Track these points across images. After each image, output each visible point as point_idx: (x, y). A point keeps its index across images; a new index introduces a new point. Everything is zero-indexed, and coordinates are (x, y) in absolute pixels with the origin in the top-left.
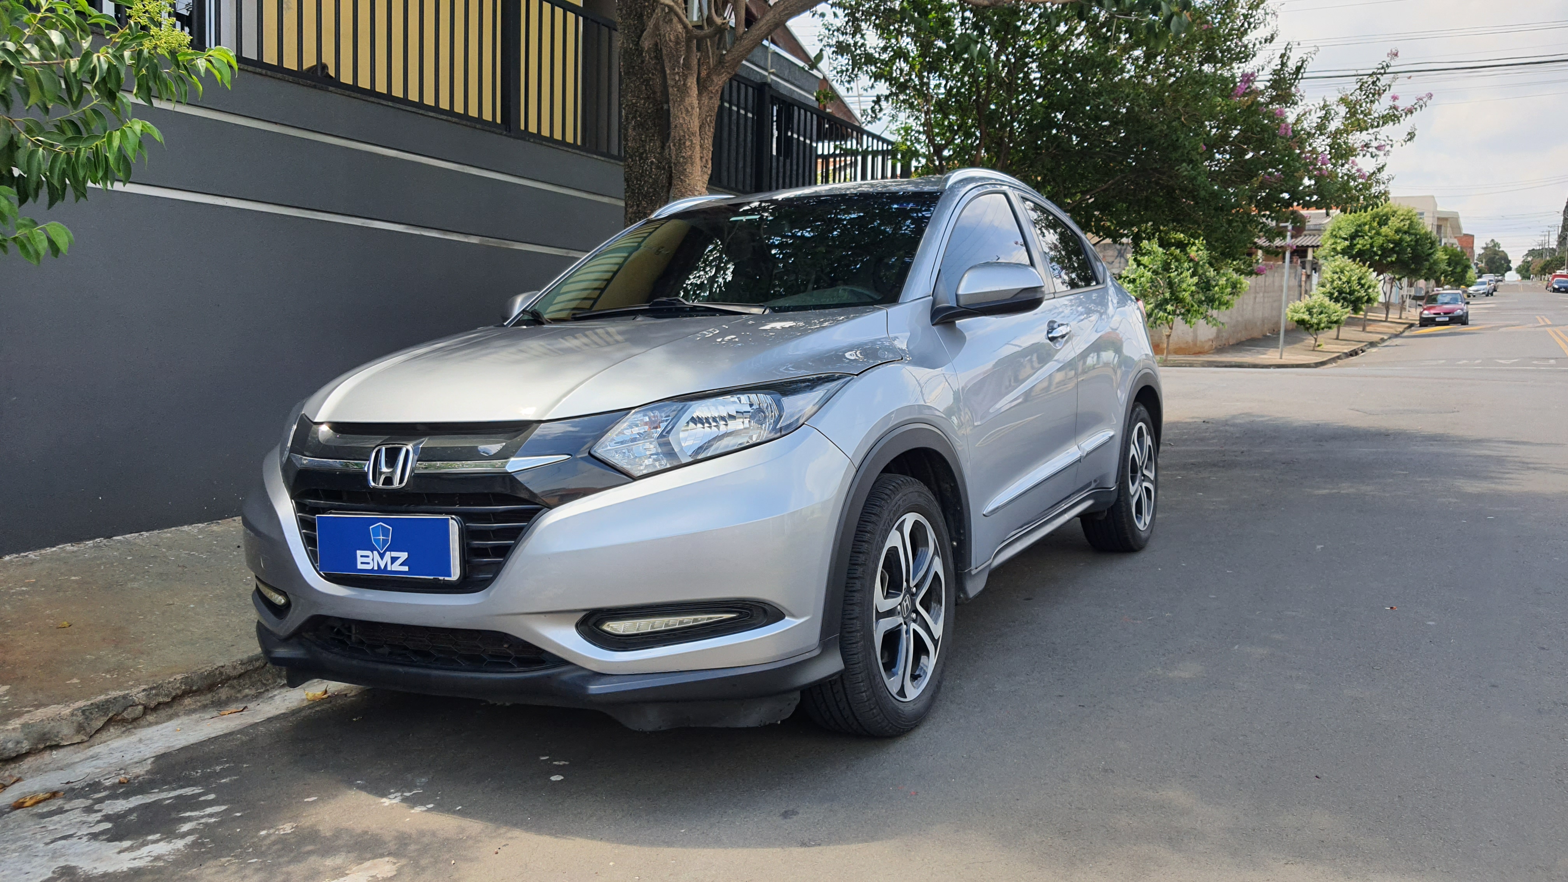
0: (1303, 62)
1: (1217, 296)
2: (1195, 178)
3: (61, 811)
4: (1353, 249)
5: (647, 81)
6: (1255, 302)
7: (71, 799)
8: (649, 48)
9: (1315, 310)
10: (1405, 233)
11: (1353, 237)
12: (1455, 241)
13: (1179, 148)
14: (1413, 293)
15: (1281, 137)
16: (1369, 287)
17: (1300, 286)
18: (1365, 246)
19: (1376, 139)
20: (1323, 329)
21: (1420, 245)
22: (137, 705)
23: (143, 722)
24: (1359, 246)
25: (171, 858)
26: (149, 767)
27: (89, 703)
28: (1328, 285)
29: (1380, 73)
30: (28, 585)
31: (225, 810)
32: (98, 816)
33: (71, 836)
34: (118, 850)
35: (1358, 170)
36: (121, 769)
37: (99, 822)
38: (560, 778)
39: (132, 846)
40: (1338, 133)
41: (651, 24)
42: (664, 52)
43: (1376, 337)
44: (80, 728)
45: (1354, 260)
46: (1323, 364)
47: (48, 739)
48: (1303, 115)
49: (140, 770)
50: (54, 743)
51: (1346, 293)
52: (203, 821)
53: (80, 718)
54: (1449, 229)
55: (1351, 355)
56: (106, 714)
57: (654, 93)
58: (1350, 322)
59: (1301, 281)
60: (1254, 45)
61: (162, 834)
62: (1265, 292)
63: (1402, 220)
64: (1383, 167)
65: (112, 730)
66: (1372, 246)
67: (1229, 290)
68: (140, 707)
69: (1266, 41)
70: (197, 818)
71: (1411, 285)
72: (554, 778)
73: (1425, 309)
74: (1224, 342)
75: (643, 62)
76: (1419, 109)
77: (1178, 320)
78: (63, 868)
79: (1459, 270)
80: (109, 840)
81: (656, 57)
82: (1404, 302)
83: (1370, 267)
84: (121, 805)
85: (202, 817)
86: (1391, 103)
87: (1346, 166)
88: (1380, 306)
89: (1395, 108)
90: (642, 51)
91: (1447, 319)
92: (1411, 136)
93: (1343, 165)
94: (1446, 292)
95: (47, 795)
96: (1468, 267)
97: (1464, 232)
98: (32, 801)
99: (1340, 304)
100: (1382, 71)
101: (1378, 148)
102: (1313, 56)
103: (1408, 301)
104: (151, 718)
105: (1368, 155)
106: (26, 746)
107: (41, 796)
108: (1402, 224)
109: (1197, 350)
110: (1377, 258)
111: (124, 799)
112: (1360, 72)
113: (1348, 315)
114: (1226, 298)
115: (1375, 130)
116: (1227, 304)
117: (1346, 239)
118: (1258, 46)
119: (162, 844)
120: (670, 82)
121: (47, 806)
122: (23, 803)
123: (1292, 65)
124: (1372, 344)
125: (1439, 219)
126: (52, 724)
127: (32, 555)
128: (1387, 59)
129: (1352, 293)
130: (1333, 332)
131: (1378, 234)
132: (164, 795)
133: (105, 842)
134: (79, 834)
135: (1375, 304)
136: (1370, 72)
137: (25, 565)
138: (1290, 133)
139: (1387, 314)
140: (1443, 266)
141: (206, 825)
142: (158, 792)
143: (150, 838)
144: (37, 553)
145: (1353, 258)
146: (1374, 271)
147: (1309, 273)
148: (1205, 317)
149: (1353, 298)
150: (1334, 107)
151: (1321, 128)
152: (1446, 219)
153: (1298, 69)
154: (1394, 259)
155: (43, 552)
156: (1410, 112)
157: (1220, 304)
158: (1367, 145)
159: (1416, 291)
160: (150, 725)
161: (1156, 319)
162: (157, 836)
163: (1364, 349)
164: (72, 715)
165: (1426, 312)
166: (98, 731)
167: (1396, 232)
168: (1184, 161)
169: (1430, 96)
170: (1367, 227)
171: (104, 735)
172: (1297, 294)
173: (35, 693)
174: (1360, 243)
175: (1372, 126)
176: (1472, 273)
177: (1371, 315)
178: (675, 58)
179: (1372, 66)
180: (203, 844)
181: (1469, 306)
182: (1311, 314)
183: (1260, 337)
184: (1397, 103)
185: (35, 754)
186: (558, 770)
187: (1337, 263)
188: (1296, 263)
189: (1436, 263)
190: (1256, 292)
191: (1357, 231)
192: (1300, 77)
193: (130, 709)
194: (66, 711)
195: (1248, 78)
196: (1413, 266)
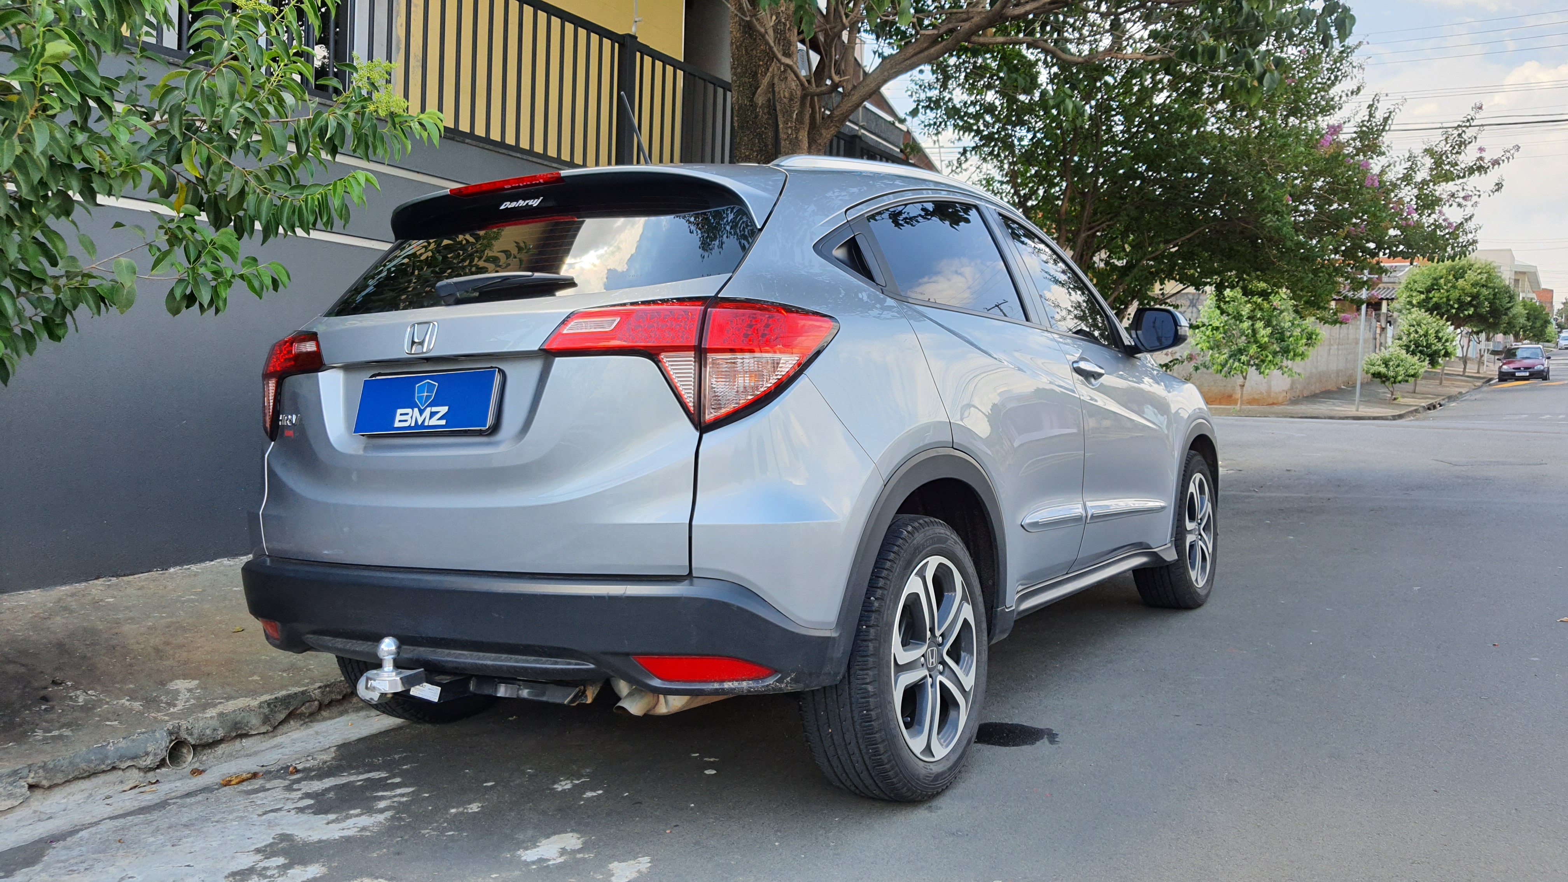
0: (1390, 112)
1: (1291, 347)
2: (1281, 229)
3: (263, 789)
4: (1428, 303)
5: (760, 135)
6: (1329, 354)
7: (270, 780)
8: (763, 104)
9: (1391, 363)
10: (1483, 286)
11: (1429, 290)
12: (1534, 296)
13: (1264, 199)
14: (1491, 348)
15: (1367, 188)
16: (1447, 341)
17: (1375, 339)
18: (1441, 298)
19: (1463, 189)
20: (1400, 382)
21: (1499, 299)
22: (314, 701)
23: (319, 717)
24: (1435, 300)
25: (376, 829)
26: (334, 755)
27: (273, 697)
28: (1404, 338)
29: (1465, 126)
30: (196, 594)
31: (413, 792)
32: (299, 794)
33: (279, 809)
34: (326, 822)
35: (1444, 220)
36: (308, 756)
37: (301, 798)
38: (714, 772)
39: (337, 819)
40: (1424, 182)
41: (765, 82)
42: (778, 108)
43: (1454, 391)
44: (266, 720)
45: (1431, 314)
46: (1400, 417)
47: (240, 728)
48: (1388, 167)
49: (326, 757)
50: (244, 732)
51: (1423, 346)
52: (396, 799)
53: (266, 710)
54: (1527, 283)
55: (1429, 409)
56: (288, 708)
57: (766, 146)
58: (1428, 376)
59: (1375, 333)
60: (1341, 97)
61: (362, 809)
62: (1339, 344)
63: (1479, 274)
64: (1470, 218)
65: (292, 722)
66: (1448, 300)
67: (1304, 341)
68: (316, 703)
69: (1352, 93)
70: (390, 798)
71: (1488, 339)
72: (708, 772)
73: (1504, 364)
74: (1298, 393)
75: (756, 117)
76: (1506, 160)
77: (1252, 371)
78: (281, 835)
79: (1538, 324)
80: (315, 813)
81: (769, 113)
82: (1482, 356)
83: (1447, 320)
84: (317, 786)
85: (395, 796)
86: (1478, 155)
87: (1433, 216)
88: (1457, 360)
89: (1481, 158)
90: (756, 107)
91: (1527, 374)
92: (1499, 186)
93: (1429, 215)
94: (1526, 348)
95: (249, 775)
96: (1547, 322)
97: (1543, 286)
98: (237, 781)
99: (1417, 358)
100: (1468, 124)
101: (1465, 198)
102: (1400, 107)
103: (1486, 356)
104: (325, 714)
105: (1455, 205)
106: (221, 733)
107: (245, 776)
108: (1479, 277)
109: (1271, 401)
110: (1454, 311)
111: (318, 780)
112: (1445, 125)
113: (1426, 369)
114: (1301, 349)
115: (1461, 181)
116: (1302, 355)
117: (1422, 293)
118: (1344, 98)
119: (363, 817)
120: (782, 136)
121: (250, 785)
122: (230, 781)
123: (1379, 116)
124: (1451, 398)
125: (1516, 272)
126: (243, 714)
127: (193, 568)
128: (1472, 113)
129: (1429, 346)
130: (1409, 386)
131: (1454, 287)
132: (353, 778)
133: (312, 815)
134: (286, 807)
135: (1453, 358)
136: (1456, 125)
137: (189, 576)
138: (1377, 184)
139: (1465, 368)
140: (1522, 321)
141: (400, 803)
142: (347, 776)
143: (352, 812)
144: (199, 566)
145: (1430, 311)
146: (1452, 324)
147: (1383, 326)
148: (1281, 368)
149: (1429, 351)
150: (1419, 158)
151: (1407, 178)
152: (1524, 273)
153: (1386, 120)
154: (1471, 313)
155: (203, 565)
156: (1496, 162)
157: (1294, 355)
158: (1453, 195)
159: (1494, 346)
160: (325, 719)
161: (1231, 368)
162: (358, 811)
163: (1442, 402)
164: (260, 706)
165: (1505, 367)
166: (281, 723)
167: (1472, 285)
168: (1269, 212)
169: (1517, 148)
170: (1442, 281)
171: (285, 728)
172: (1372, 346)
173: (223, 687)
174: (1436, 296)
175: (1459, 177)
176: (1552, 328)
177: (1447, 370)
178: (788, 113)
179: (1458, 118)
180: (401, 819)
181: (1551, 362)
182: (1387, 366)
183: (1335, 389)
184: (1483, 154)
185: (228, 741)
186: (710, 766)
187: (1414, 316)
188: (1371, 316)
189: (1514, 317)
190: (1331, 345)
191: (1433, 285)
192: (1387, 128)
193: (307, 704)
194: (255, 703)
195: (1335, 130)
196: (1491, 320)
